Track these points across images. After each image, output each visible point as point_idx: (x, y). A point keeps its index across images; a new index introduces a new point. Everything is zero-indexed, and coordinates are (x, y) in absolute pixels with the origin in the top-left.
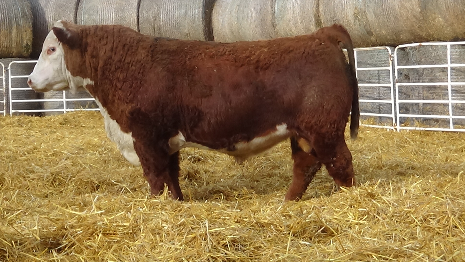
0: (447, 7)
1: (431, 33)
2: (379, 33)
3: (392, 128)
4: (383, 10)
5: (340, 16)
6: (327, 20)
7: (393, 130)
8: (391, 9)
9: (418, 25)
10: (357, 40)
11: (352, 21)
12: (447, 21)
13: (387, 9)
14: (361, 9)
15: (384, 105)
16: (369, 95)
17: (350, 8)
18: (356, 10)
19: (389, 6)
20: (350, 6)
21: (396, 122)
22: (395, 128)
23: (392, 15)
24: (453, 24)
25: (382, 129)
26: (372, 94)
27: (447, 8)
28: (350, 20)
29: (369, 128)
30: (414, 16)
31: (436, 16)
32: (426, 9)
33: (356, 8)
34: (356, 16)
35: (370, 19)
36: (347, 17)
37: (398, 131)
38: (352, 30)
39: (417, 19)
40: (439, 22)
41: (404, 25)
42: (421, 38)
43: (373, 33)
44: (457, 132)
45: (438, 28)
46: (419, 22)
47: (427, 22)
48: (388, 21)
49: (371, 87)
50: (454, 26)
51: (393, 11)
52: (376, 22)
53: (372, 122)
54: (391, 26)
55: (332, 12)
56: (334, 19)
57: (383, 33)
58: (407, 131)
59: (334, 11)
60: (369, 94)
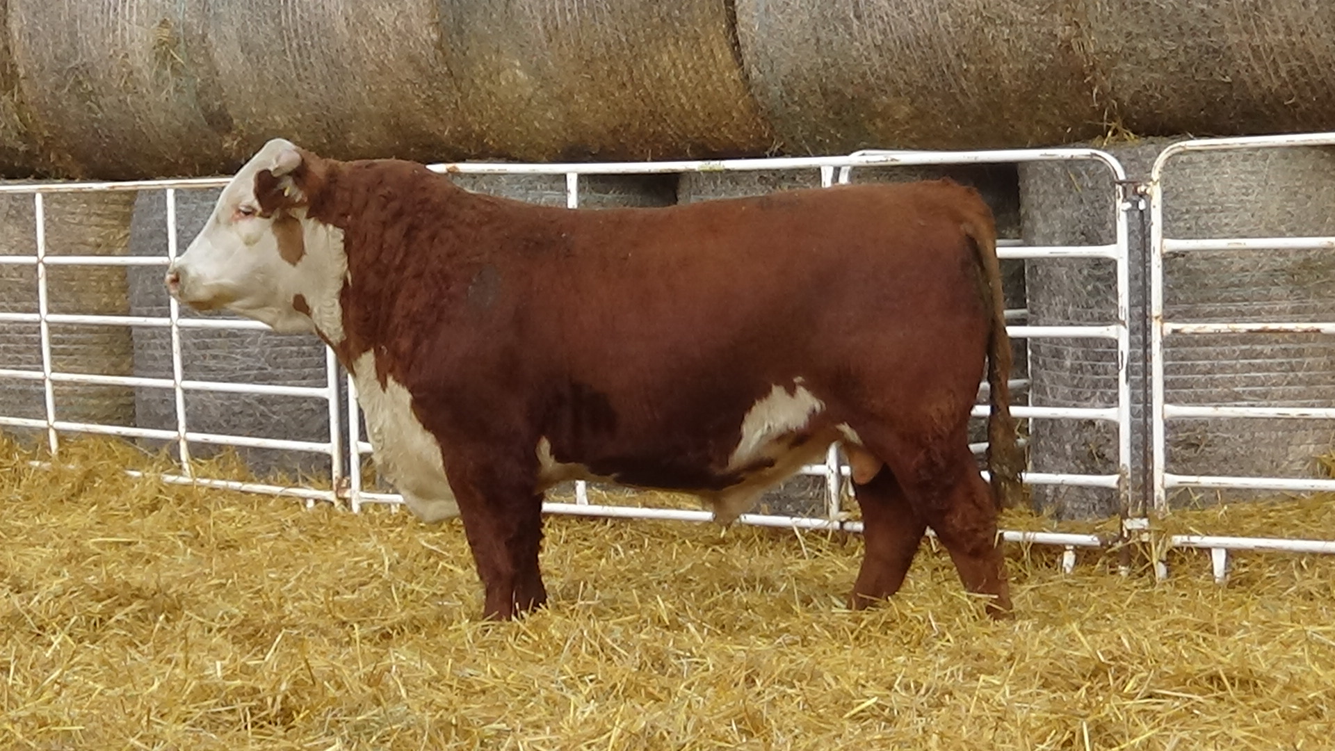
0: (550, 27)
1: (477, 128)
2: (260, 124)
3: (330, 495)
4: (281, 32)
5: (95, 53)
6: (42, 68)
7: (332, 504)
8: (314, 31)
9: (424, 96)
10: (162, 148)
11: (147, 75)
12: (546, 81)
13: (296, 31)
14: (187, 28)
15: (273, 405)
16: (212, 363)
17: (140, 24)
18: (166, 32)
19: (306, 15)
20: (139, 13)
21: (346, 471)
22: (339, 499)
23: (316, 51)
24: (571, 94)
25: (287, 501)
26: (225, 358)
27: (552, 31)
28: (139, 71)
29: (225, 492)
30: (412, 59)
31: (505, 60)
32: (460, 32)
33: (164, 23)
34: (163, 52)
35: (224, 66)
36: (127, 56)
37: (356, 508)
38: (144, 107)
39: (421, 71)
40: (515, 83)
41: (364, 94)
42: (430, 147)
43: (235, 121)
44: (606, 518)
45: (508, 108)
46: (430, 84)
47: (465, 84)
48: (298, 75)
49: (218, 333)
50: (577, 103)
51: (324, 40)
52: (249, 77)
53: (235, 471)
54: (311, 95)
55: (64, 36)
56: (73, 64)
57: (278, 125)
58: (394, 510)
59: (73, 34)
60: (215, 357)
